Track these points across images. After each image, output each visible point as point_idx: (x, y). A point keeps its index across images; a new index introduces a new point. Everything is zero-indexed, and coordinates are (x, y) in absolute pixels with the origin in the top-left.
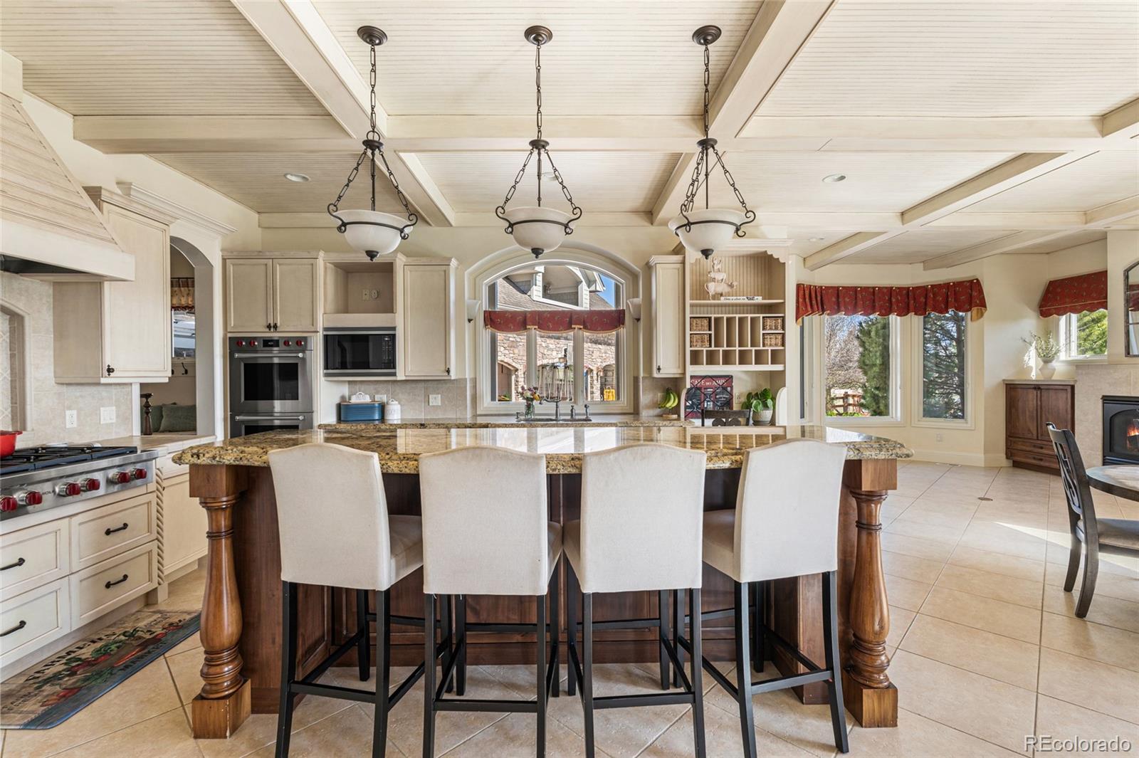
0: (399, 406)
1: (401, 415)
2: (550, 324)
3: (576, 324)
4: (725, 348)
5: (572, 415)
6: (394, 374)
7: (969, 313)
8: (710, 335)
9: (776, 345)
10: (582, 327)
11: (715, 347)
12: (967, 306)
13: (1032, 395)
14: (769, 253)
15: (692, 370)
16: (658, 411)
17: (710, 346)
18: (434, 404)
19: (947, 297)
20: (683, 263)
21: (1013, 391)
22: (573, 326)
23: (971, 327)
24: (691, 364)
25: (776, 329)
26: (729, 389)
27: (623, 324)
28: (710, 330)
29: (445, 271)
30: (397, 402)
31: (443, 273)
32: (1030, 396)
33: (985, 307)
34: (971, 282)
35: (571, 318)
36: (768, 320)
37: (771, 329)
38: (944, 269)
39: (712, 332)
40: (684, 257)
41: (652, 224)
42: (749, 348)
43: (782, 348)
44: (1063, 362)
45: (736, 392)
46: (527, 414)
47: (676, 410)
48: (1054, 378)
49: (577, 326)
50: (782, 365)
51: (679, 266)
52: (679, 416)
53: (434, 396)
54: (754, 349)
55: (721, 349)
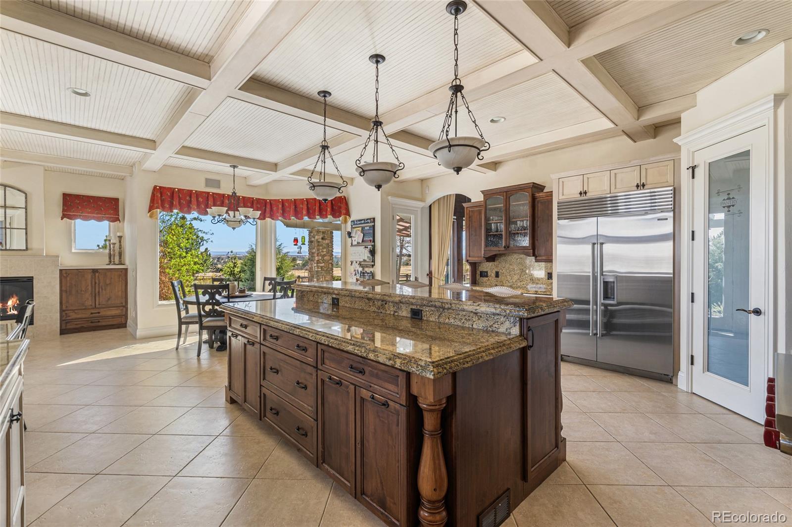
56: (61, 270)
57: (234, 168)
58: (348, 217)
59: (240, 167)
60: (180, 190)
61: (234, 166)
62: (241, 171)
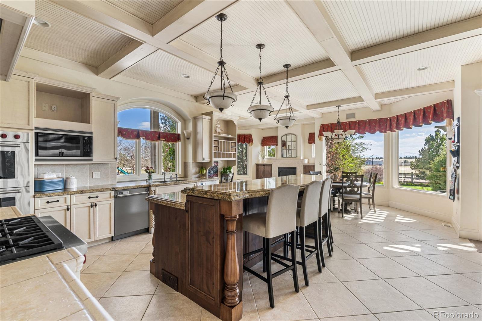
0: (76, 179)
1: (77, 185)
2: (150, 137)
3: (162, 138)
4: (222, 152)
5: (171, 179)
6: (91, 160)
7: (249, 144)
8: (218, 147)
9: (234, 152)
10: (164, 140)
11: (220, 151)
12: (249, 142)
13: (262, 167)
14: (233, 121)
15: (214, 159)
16: (197, 175)
17: (218, 151)
18: (96, 177)
19: (244, 139)
20: (211, 120)
21: (257, 166)
22: (161, 139)
23: (249, 148)
24: (214, 157)
25: (234, 146)
26: (217, 166)
27: (180, 140)
28: (218, 145)
29: (115, 104)
30: (74, 177)
31: (113, 105)
32: (262, 168)
33: (253, 142)
34: (250, 135)
35: (159, 135)
36: (232, 143)
37: (233, 146)
38: (243, 130)
39: (219, 146)
40: (212, 118)
41: (197, 102)
42: (228, 152)
43: (235, 153)
44: (266, 158)
45: (219, 168)
46: (149, 180)
47: (205, 175)
48: (265, 163)
49: (162, 139)
50: (235, 158)
51: (210, 120)
52: (206, 177)
53: (96, 173)
54: (229, 153)
55: (221, 152)
56: (304, 165)
57: (338, 107)
58: (452, 120)
59: (341, 105)
60: (332, 124)
61: (338, 106)
62: (343, 107)
